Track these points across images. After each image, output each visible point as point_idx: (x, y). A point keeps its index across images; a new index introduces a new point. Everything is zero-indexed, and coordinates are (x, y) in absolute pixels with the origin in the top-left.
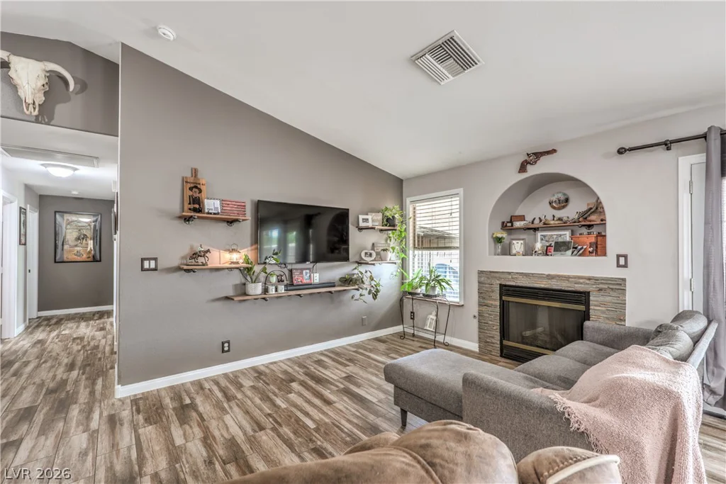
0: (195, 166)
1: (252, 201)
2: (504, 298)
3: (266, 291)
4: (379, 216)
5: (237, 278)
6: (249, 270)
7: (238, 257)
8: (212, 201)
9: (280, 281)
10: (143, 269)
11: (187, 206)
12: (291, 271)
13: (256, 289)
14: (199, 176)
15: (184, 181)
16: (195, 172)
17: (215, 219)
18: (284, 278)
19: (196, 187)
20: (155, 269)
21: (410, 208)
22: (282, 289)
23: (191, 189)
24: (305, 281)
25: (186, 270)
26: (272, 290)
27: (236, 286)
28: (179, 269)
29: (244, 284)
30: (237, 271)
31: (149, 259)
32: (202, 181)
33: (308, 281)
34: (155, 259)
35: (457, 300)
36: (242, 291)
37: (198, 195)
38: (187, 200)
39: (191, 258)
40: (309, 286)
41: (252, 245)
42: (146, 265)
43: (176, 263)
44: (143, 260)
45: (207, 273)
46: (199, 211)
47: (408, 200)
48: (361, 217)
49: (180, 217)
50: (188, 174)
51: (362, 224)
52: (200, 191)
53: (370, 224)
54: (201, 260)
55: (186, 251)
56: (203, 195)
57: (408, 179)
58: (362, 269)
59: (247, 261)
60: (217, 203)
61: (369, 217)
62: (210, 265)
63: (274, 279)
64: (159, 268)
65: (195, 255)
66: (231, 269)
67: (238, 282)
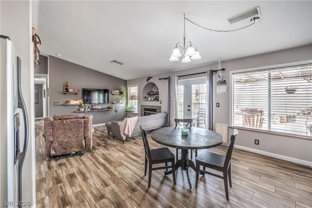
0: (66, 81)
1: (82, 89)
2: (145, 111)
3: (85, 110)
4: (118, 91)
5: (78, 107)
6: (81, 105)
7: (78, 102)
8: (71, 89)
9: (89, 108)
10: (55, 105)
11: (65, 91)
12: (92, 105)
13: (82, 110)
14: (68, 83)
15: (64, 85)
16: (67, 83)
17: (72, 93)
18: (90, 107)
19: (67, 86)
20: (57, 105)
21: (129, 88)
22: (89, 110)
23: (66, 86)
24: (96, 108)
25: (65, 105)
26: (87, 110)
27: (77, 109)
28: (63, 105)
29: (79, 109)
30: (78, 106)
31: (56, 103)
32: (69, 85)
33: (97, 108)
34: (58, 103)
35: (137, 112)
36: (79, 110)
37: (67, 88)
38: (65, 89)
39: (66, 102)
40: (97, 109)
41: (81, 99)
42: (55, 104)
43: (62, 104)
44: (55, 103)
45: (70, 106)
46: (68, 91)
47: (128, 86)
48: (113, 91)
49: (63, 93)
50: (65, 83)
51: (113, 93)
52: (68, 87)
53: (115, 93)
54: (68, 103)
55: (65, 101)
56: (69, 88)
57: (128, 80)
58: (113, 105)
59: (80, 103)
60: (72, 90)
61: (115, 91)
62: (71, 104)
63: (87, 107)
64: (58, 104)
65: (67, 102)
66: (76, 105)
67: (78, 108)
